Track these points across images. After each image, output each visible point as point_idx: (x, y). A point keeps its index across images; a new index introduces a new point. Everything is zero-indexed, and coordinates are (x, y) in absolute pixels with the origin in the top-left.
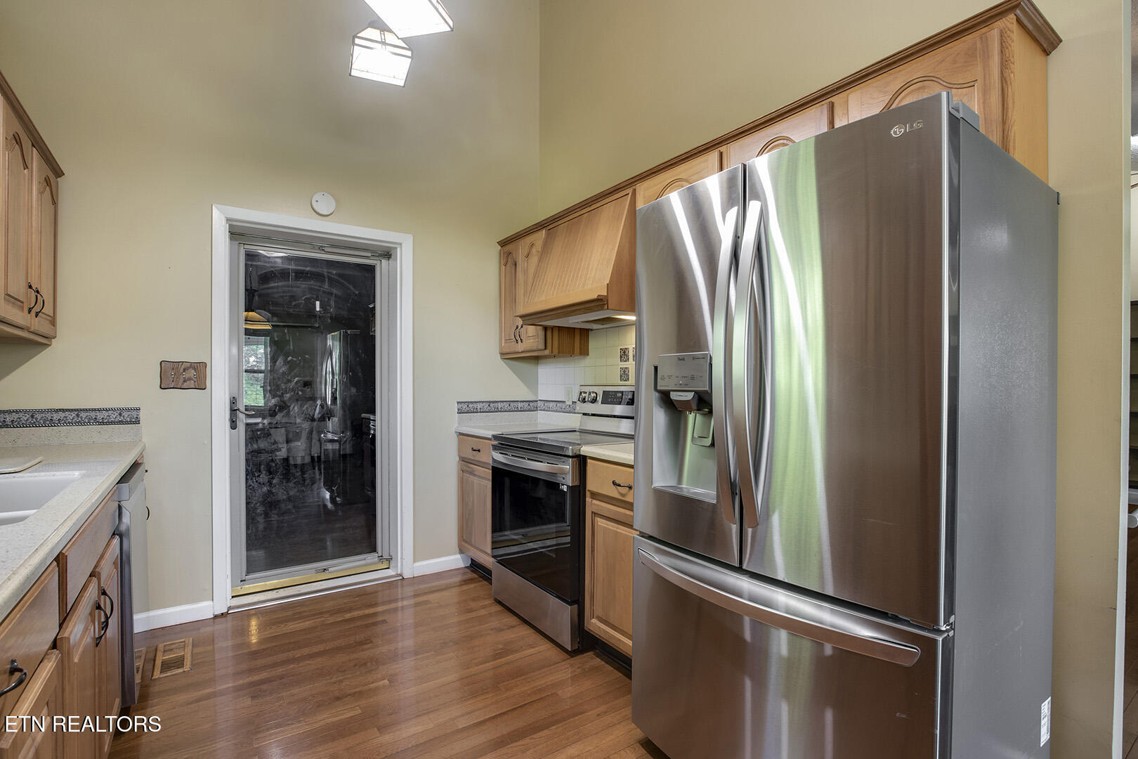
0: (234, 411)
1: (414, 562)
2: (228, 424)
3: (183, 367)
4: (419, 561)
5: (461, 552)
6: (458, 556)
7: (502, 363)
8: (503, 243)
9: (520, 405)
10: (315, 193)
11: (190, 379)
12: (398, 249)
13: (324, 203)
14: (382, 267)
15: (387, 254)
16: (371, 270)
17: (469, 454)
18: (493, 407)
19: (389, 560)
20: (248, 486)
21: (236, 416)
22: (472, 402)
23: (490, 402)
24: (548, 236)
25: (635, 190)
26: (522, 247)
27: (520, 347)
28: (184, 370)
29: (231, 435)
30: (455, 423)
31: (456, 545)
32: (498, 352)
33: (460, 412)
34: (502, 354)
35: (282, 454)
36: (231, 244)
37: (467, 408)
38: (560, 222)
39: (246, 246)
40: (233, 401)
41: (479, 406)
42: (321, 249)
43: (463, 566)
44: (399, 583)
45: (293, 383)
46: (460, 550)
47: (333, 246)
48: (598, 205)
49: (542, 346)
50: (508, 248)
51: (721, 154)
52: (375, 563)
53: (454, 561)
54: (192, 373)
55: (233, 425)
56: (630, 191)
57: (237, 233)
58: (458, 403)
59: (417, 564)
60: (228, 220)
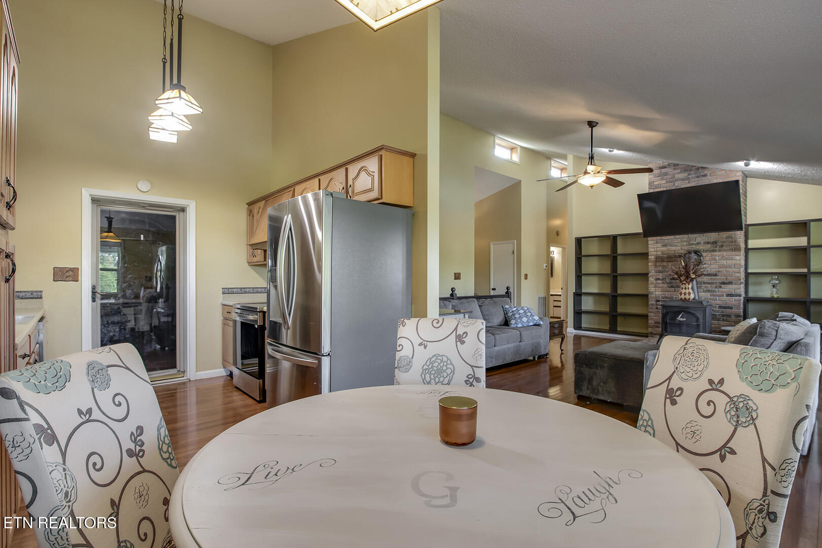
0: (94, 293)
1: (197, 371)
2: (90, 299)
3: (66, 270)
4: (200, 371)
5: (224, 367)
6: (223, 369)
7: (250, 268)
8: (250, 204)
9: (259, 290)
10: (140, 180)
11: (70, 276)
12: (188, 208)
13: (144, 186)
14: (179, 217)
15: (183, 210)
16: (174, 218)
17: (227, 315)
18: (243, 291)
19: (184, 372)
20: (102, 332)
21: (95, 295)
22: (230, 288)
23: (242, 288)
24: (265, 204)
25: (294, 189)
26: (255, 208)
27: (255, 259)
28: (66, 272)
29: (92, 305)
30: (220, 299)
31: (221, 363)
32: (246, 261)
33: (223, 293)
34: (248, 263)
35: (131, 325)
36: (92, 206)
37: (227, 291)
38: (270, 198)
39: (101, 207)
40: (94, 288)
41: (235, 290)
42: (144, 207)
43: (225, 375)
44: (188, 383)
45: (128, 278)
46: (224, 366)
47: (150, 206)
48: (282, 193)
49: (263, 259)
50: (251, 207)
51: (320, 180)
52: (175, 374)
53: (221, 372)
54: (71, 273)
55: (94, 300)
56: (292, 189)
57: (95, 201)
58: (223, 288)
59: (198, 373)
60: (90, 195)
